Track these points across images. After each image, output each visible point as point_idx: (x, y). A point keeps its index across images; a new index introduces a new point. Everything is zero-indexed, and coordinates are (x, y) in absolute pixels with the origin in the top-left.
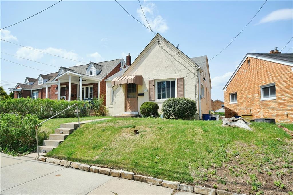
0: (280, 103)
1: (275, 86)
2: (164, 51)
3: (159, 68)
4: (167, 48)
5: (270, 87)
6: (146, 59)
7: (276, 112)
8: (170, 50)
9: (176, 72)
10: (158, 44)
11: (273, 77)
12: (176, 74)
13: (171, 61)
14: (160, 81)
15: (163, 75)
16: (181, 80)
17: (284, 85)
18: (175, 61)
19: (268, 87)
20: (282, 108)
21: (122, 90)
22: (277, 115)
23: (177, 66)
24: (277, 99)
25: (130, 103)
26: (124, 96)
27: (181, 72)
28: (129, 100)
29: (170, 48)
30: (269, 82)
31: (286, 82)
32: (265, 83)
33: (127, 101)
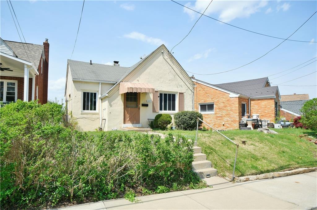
0: (217, 116)
1: (213, 105)
2: (167, 63)
3: (163, 80)
4: (170, 62)
5: (208, 105)
6: (149, 67)
7: (214, 123)
8: (173, 64)
9: (178, 86)
10: (162, 56)
11: (212, 99)
12: (178, 88)
13: (174, 75)
14: (162, 93)
15: (166, 87)
16: (182, 94)
17: (222, 105)
18: (177, 76)
19: (206, 105)
20: (220, 120)
21: (120, 97)
22: (215, 124)
23: (179, 81)
24: (216, 114)
25: (130, 114)
26: (123, 106)
27: (182, 87)
28: (129, 110)
29: (173, 63)
30: (209, 101)
31: (223, 103)
32: (205, 102)
33: (126, 111)
